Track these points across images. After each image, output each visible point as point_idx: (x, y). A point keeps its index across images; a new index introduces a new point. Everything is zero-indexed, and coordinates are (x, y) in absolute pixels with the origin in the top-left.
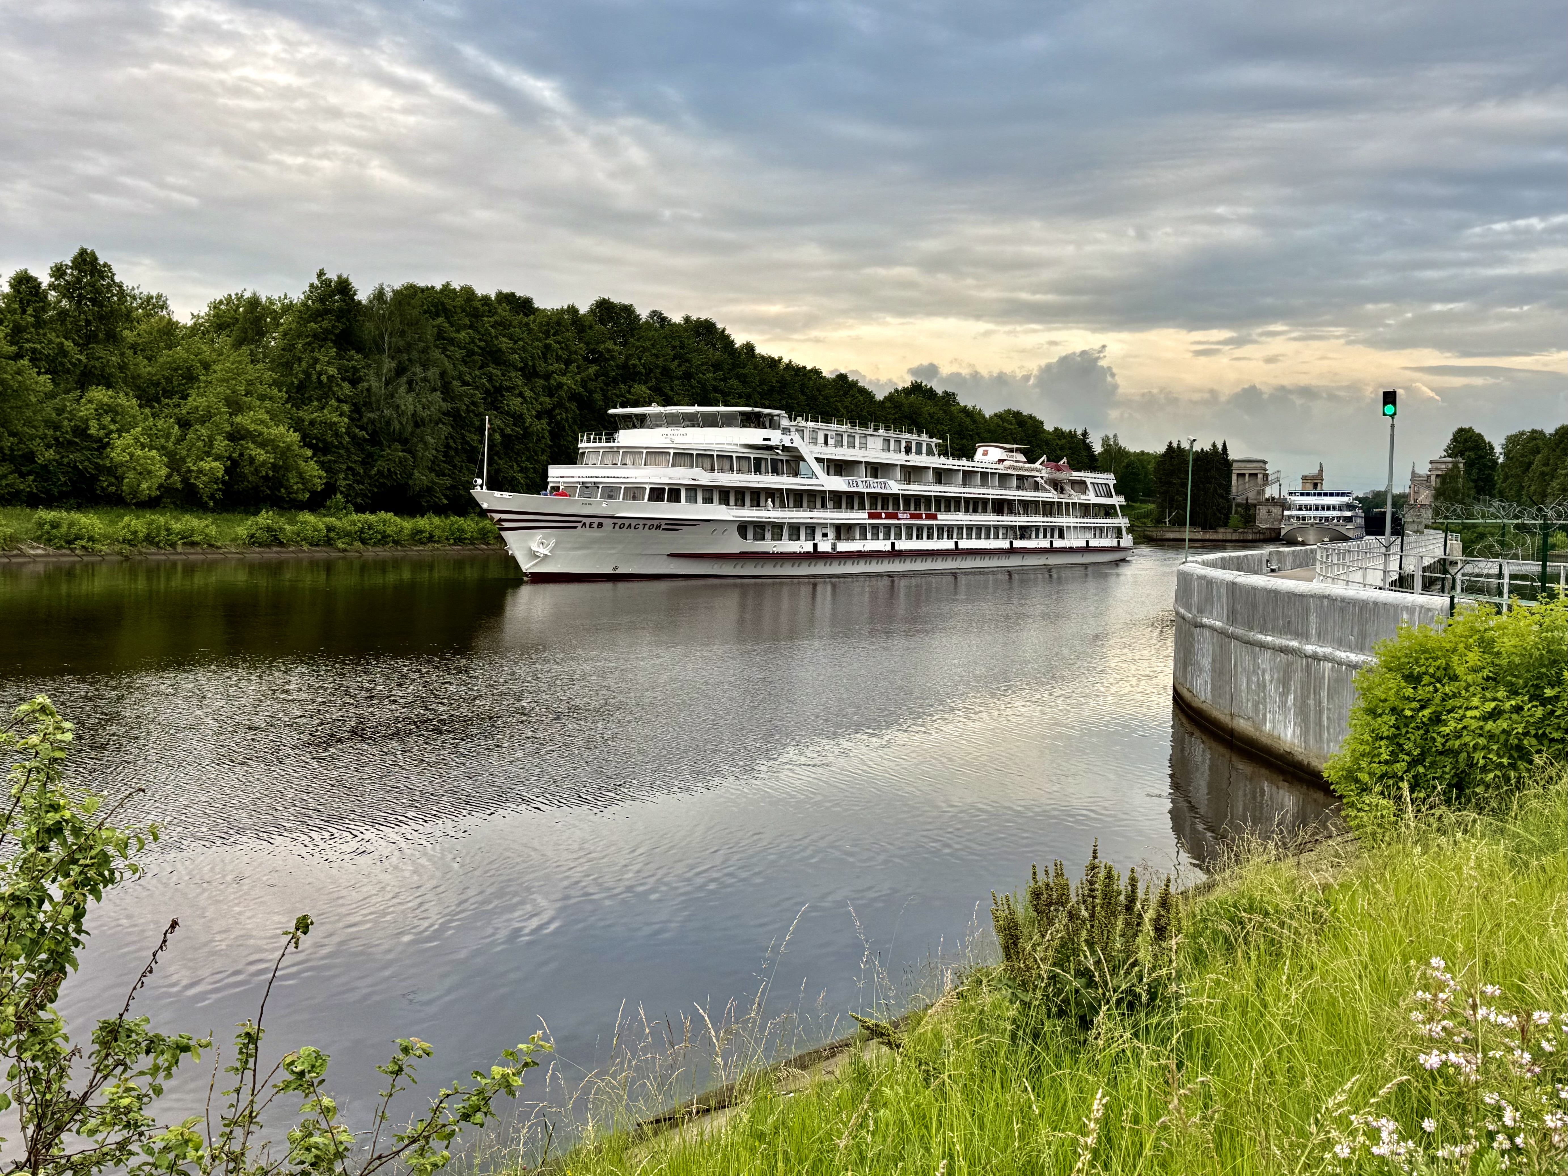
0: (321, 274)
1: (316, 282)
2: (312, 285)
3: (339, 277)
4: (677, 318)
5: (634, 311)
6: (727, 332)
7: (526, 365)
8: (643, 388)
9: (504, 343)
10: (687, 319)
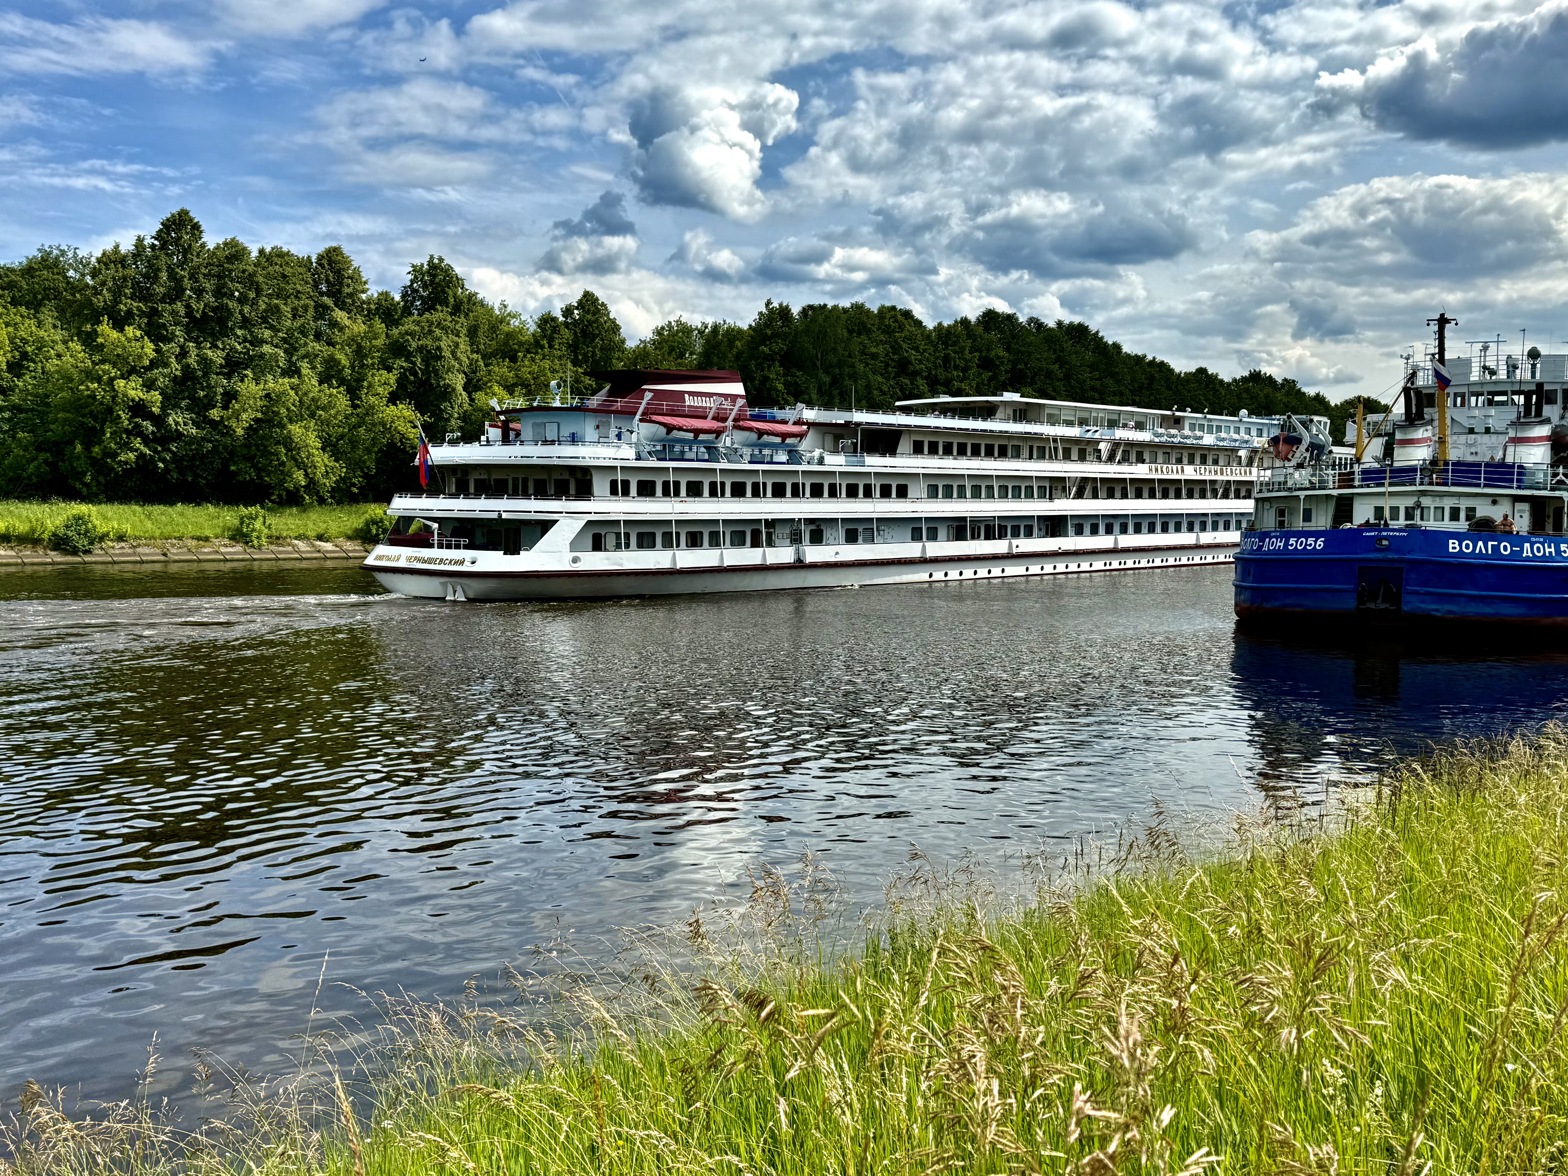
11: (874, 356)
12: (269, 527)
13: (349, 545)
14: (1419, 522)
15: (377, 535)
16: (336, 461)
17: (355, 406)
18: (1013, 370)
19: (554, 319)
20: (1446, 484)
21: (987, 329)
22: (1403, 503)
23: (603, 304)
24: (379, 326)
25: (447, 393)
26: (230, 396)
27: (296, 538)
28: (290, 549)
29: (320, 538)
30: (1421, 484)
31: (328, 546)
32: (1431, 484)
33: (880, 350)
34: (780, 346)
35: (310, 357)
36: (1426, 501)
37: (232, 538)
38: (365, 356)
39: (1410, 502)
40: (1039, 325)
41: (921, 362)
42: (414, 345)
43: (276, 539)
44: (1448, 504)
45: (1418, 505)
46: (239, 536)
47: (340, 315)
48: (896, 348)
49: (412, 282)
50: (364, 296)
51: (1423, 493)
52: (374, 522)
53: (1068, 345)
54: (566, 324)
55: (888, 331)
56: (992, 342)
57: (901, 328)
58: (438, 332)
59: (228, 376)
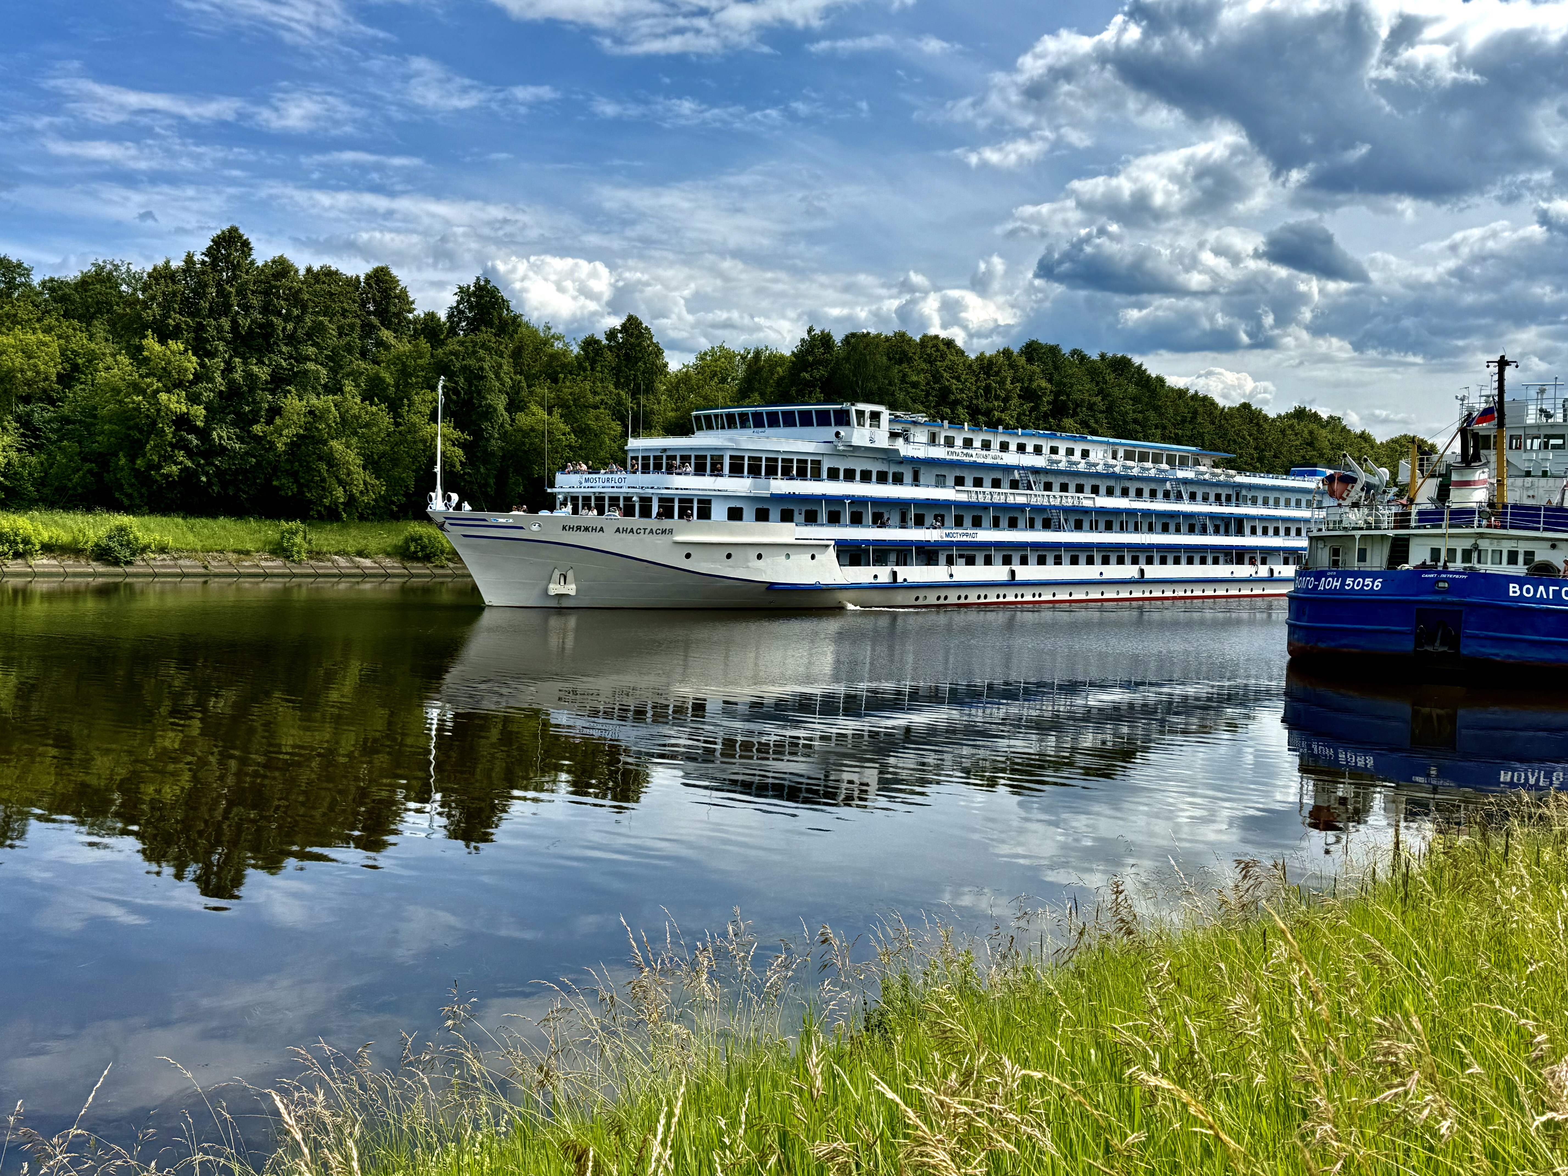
0: (810, 331)
1: (806, 337)
2: (803, 340)
3: (822, 332)
4: (1094, 355)
5: (1059, 351)
6: (1144, 368)
7: (971, 403)
8: (1071, 421)
9: (955, 385)
10: (1103, 356)
11: (915, 385)
12: (310, 542)
13: (388, 562)
14: (1477, 566)
15: (415, 552)
16: (377, 478)
17: (397, 424)
18: (1054, 402)
19: (598, 342)
20: (1505, 527)
21: (1030, 360)
22: (1460, 545)
23: (646, 328)
24: (424, 344)
25: (489, 413)
26: (275, 411)
27: (336, 554)
28: (329, 564)
29: (360, 554)
30: (1480, 526)
31: (367, 562)
32: (1489, 526)
33: (921, 378)
34: (821, 372)
35: (355, 375)
36: (1484, 544)
37: (273, 552)
38: (410, 375)
39: (1468, 544)
40: (1083, 358)
41: (962, 391)
42: (458, 365)
43: (316, 554)
44: (1506, 547)
45: (1476, 547)
46: (280, 550)
47: (386, 334)
48: (937, 378)
49: (459, 302)
50: (410, 316)
51: (1481, 536)
52: (413, 539)
53: (1110, 377)
54: (609, 348)
55: (930, 360)
56: (1034, 373)
57: (943, 357)
58: (482, 352)
59: (273, 392)
